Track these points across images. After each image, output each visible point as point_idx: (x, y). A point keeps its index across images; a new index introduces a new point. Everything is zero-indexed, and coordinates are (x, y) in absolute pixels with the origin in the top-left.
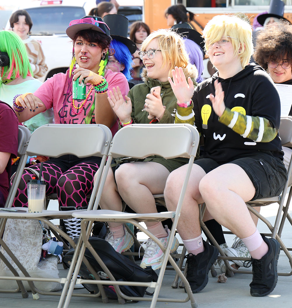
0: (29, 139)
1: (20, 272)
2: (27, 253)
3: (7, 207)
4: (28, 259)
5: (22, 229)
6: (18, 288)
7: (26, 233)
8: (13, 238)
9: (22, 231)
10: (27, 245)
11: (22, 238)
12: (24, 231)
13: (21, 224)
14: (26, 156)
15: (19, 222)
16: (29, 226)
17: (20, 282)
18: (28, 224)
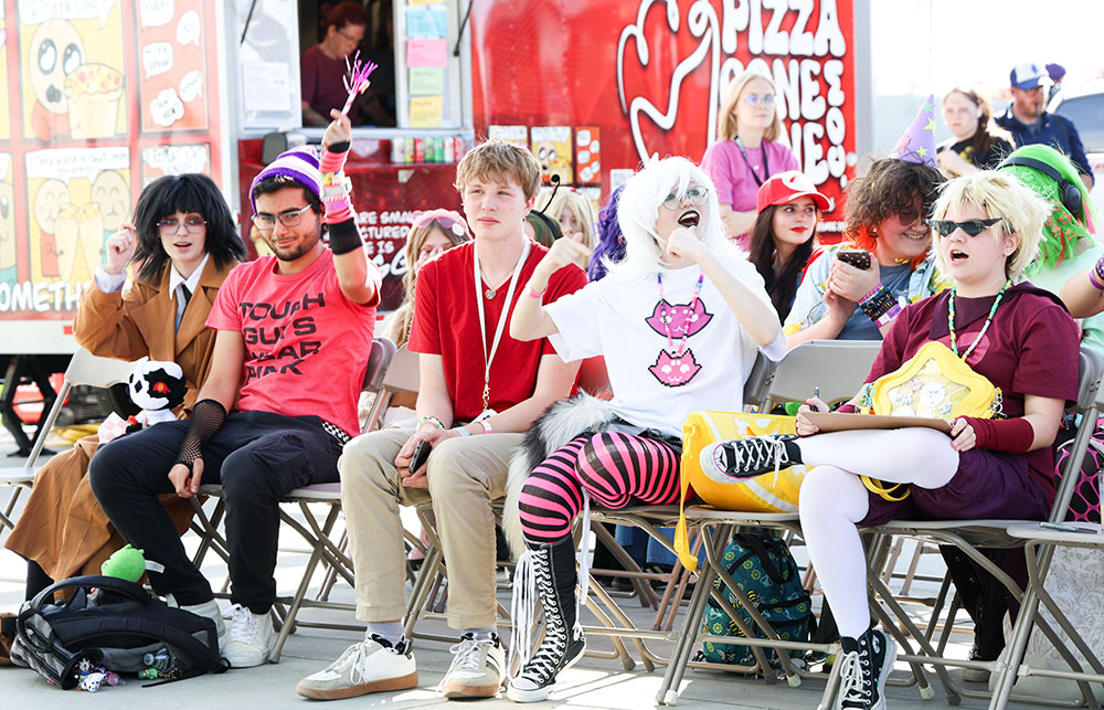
0: (1101, 376)
1: (1084, 663)
2: (1092, 623)
3: (1054, 520)
4: (1096, 637)
5: (1079, 570)
6: (1081, 697)
7: (1086, 580)
8: (1061, 587)
9: (1078, 575)
10: (1090, 606)
11: (1079, 590)
12: (1084, 576)
13: (1075, 561)
14: (1094, 411)
15: (1071, 555)
16: (1094, 566)
17: (1084, 685)
18: (1091, 561)
